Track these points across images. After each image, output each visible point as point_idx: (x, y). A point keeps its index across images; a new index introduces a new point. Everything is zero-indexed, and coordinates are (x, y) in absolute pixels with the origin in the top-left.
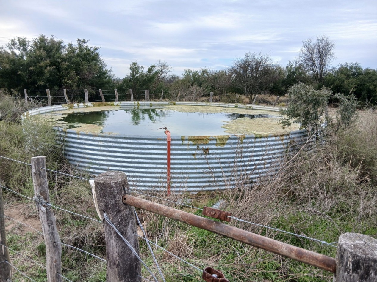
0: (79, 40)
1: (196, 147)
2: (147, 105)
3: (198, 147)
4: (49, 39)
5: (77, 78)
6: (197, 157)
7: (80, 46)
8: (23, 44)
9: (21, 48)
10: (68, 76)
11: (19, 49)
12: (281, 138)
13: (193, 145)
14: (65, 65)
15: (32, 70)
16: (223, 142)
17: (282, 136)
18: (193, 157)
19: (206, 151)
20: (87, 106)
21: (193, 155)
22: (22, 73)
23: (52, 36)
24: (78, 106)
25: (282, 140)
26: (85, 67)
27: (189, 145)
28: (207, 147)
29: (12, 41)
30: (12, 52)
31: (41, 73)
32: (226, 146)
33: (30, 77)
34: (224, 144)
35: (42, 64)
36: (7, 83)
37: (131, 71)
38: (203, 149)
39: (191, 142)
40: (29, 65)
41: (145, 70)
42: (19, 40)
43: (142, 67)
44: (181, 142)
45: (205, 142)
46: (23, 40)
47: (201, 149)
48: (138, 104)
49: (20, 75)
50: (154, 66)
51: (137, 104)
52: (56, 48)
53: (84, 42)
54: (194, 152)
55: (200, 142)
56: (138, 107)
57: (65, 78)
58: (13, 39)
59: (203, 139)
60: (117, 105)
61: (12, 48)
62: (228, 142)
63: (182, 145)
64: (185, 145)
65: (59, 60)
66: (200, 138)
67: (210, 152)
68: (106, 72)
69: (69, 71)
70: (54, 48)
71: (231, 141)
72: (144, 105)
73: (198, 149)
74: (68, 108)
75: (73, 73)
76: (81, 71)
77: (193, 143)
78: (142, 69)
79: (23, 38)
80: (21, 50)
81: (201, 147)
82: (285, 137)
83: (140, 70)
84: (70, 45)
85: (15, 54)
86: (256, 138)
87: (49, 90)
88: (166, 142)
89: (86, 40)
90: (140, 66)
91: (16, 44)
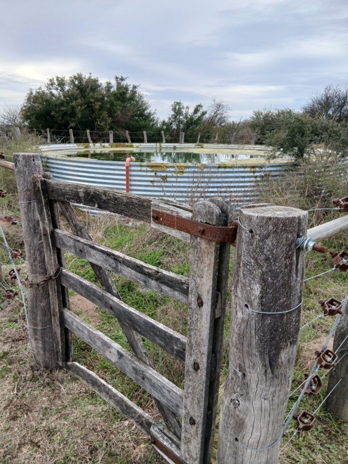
0: (117, 78)
1: (153, 174)
2: (170, 148)
3: (155, 174)
4: (87, 77)
5: (109, 120)
6: (155, 184)
7: (118, 84)
8: (61, 83)
9: (59, 88)
10: (100, 118)
11: (57, 89)
12: (252, 170)
13: (152, 171)
14: (97, 105)
15: (64, 110)
16: (181, 170)
17: (253, 167)
18: (151, 184)
19: (164, 178)
20: (104, 146)
21: (151, 182)
22: (56, 114)
23: (90, 74)
24: (94, 146)
25: (254, 172)
26: (118, 107)
27: (147, 171)
28: (164, 174)
29: (51, 80)
30: (51, 93)
31: (73, 114)
32: (185, 175)
33: (63, 118)
34: (183, 172)
35: (74, 103)
36: (41, 125)
37: (173, 113)
38: (161, 176)
39: (149, 169)
40: (62, 104)
41: (191, 111)
42: (57, 79)
43: (188, 108)
44: (139, 168)
45: (163, 169)
46: (62, 79)
47: (158, 177)
48: (161, 146)
49: (53, 116)
50: (200, 106)
51: (159, 147)
52: (90, 87)
53: (122, 79)
54: (152, 179)
55: (157, 169)
56: (160, 150)
57: (97, 120)
58: (52, 78)
59: (160, 166)
60: (137, 147)
61: (50, 89)
62: (187, 170)
63: (141, 171)
64: (143, 171)
65: (92, 100)
66: (158, 165)
67: (168, 179)
68: (150, 114)
69: (101, 112)
70: (88, 87)
71: (190, 170)
72: (167, 148)
73: (156, 176)
74: (83, 147)
75: (105, 114)
76: (115, 112)
77: (151, 170)
78: (187, 110)
79: (62, 78)
80: (59, 91)
81: (159, 174)
82: (257, 169)
83: (184, 111)
84: (109, 84)
85: (53, 95)
86: (219, 167)
87: (71, 130)
88: (125, 168)
89: (124, 77)
90: (185, 107)
91: (55, 84)
